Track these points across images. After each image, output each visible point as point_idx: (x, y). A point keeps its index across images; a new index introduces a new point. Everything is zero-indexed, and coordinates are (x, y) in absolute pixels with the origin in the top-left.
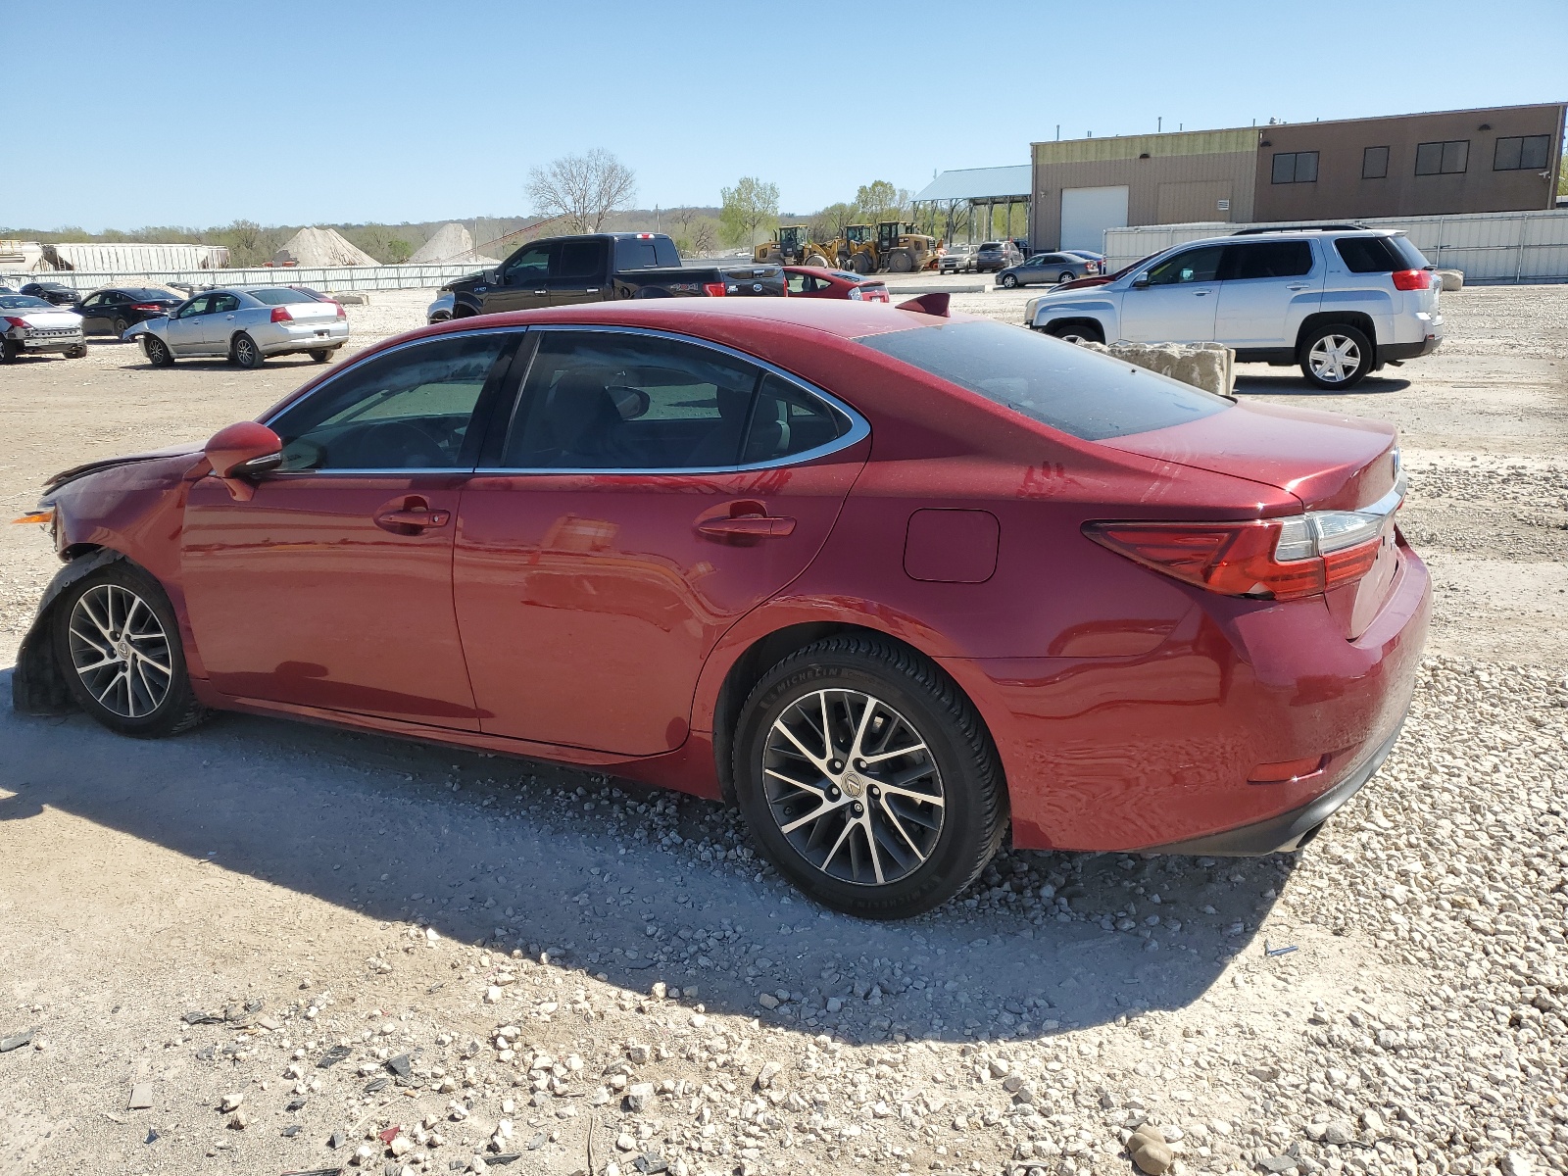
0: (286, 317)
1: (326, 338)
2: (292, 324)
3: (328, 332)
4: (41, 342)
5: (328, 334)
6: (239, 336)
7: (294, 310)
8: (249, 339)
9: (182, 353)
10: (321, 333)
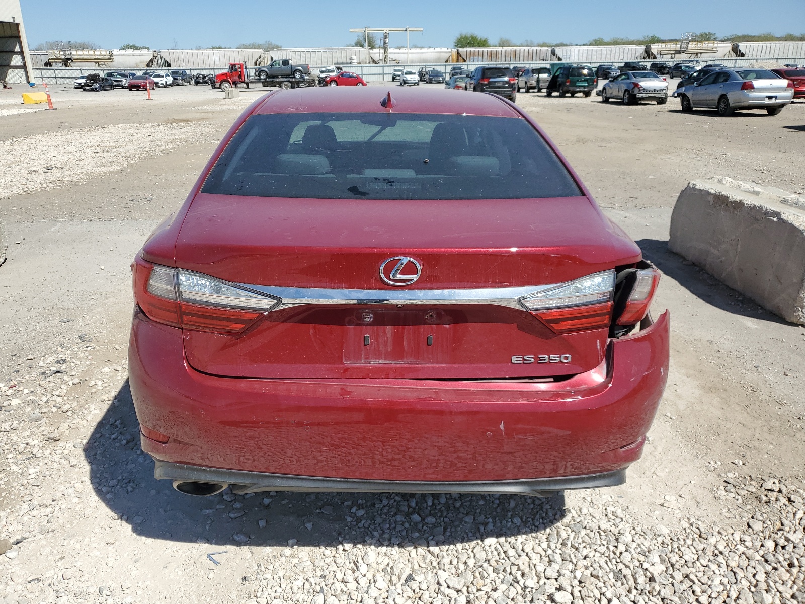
0: (751, 87)
1: (773, 101)
2: (754, 91)
3: (776, 97)
4: (644, 96)
5: (776, 99)
6: (723, 97)
7: (757, 83)
8: (727, 99)
9: (697, 105)
10: (770, 98)
